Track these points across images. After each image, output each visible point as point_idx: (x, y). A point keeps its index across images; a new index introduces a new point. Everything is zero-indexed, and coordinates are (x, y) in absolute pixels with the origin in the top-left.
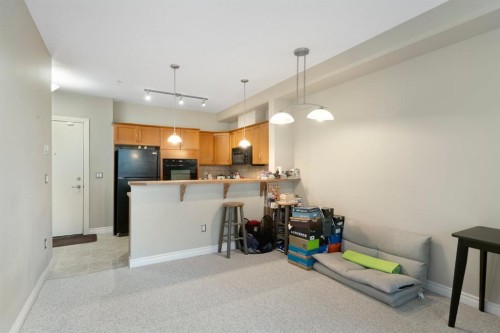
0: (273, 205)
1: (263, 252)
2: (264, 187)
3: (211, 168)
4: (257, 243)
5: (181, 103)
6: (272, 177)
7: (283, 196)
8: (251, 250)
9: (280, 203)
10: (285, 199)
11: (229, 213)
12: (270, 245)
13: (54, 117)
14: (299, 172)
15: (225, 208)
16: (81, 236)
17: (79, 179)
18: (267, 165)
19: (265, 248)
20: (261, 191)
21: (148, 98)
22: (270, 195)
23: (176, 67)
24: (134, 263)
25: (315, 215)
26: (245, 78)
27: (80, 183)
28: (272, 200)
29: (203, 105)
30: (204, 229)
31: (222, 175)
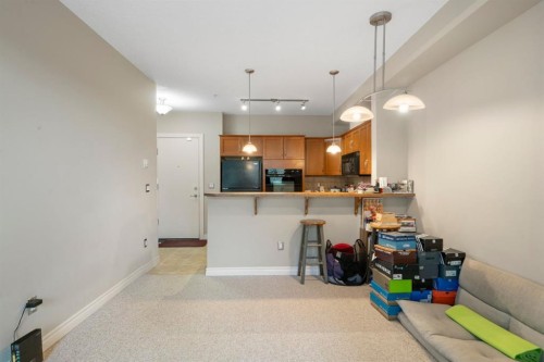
0: (368, 227)
1: (348, 284)
2: (359, 202)
3: (324, 179)
4: (342, 272)
5: (278, 108)
6: (370, 191)
7: (379, 216)
8: (331, 279)
9: (375, 225)
10: (382, 220)
11: (310, 232)
12: (358, 277)
13: (158, 135)
14: (413, 185)
15: (305, 226)
16: (198, 240)
17: (196, 189)
18: (370, 176)
19: (351, 279)
20: (356, 208)
21: (244, 108)
22: (368, 214)
23: (251, 72)
24: (210, 272)
25: (407, 245)
26: (334, 70)
27: (196, 193)
28: (369, 221)
29: (304, 108)
30: (281, 247)
31: (335, 187)
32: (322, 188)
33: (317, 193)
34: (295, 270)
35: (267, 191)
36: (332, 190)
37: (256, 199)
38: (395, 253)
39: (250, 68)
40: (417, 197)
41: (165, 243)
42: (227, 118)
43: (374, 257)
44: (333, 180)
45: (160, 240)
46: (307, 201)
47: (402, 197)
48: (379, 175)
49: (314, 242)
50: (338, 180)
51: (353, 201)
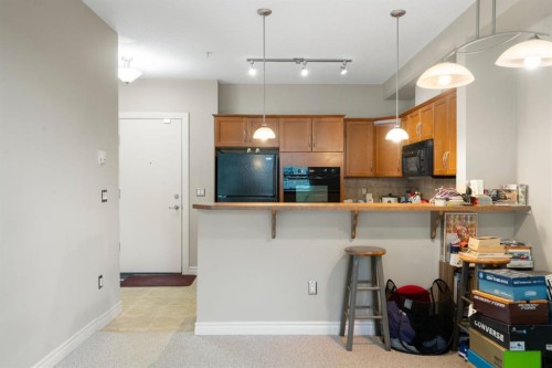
0: (455, 260)
1: (423, 351)
2: (438, 220)
3: (373, 182)
4: (413, 332)
5: (305, 73)
6: (456, 201)
7: (474, 243)
8: (396, 343)
9: (467, 256)
10: (478, 250)
12: (440, 341)
13: (121, 114)
14: (526, 193)
15: (352, 257)
17: (177, 197)
18: (454, 177)
19: (428, 344)
20: (433, 228)
21: (253, 72)
22: (452, 239)
23: (267, 13)
24: (202, 328)
25: (531, 293)
26: (397, 8)
27: (178, 203)
28: (456, 249)
29: (344, 72)
30: (313, 289)
31: (390, 195)
32: (369, 196)
33: (361, 204)
34: (335, 327)
35: (285, 201)
36: (386, 200)
37: (274, 214)
38: (512, 307)
39: (266, 7)
40: (535, 211)
41: (131, 280)
42: (224, 90)
43: (471, 311)
44: (386, 183)
45: (122, 275)
46: (355, 217)
47: (508, 211)
48: (470, 176)
49: (366, 282)
50: (394, 184)
51: (428, 217)
